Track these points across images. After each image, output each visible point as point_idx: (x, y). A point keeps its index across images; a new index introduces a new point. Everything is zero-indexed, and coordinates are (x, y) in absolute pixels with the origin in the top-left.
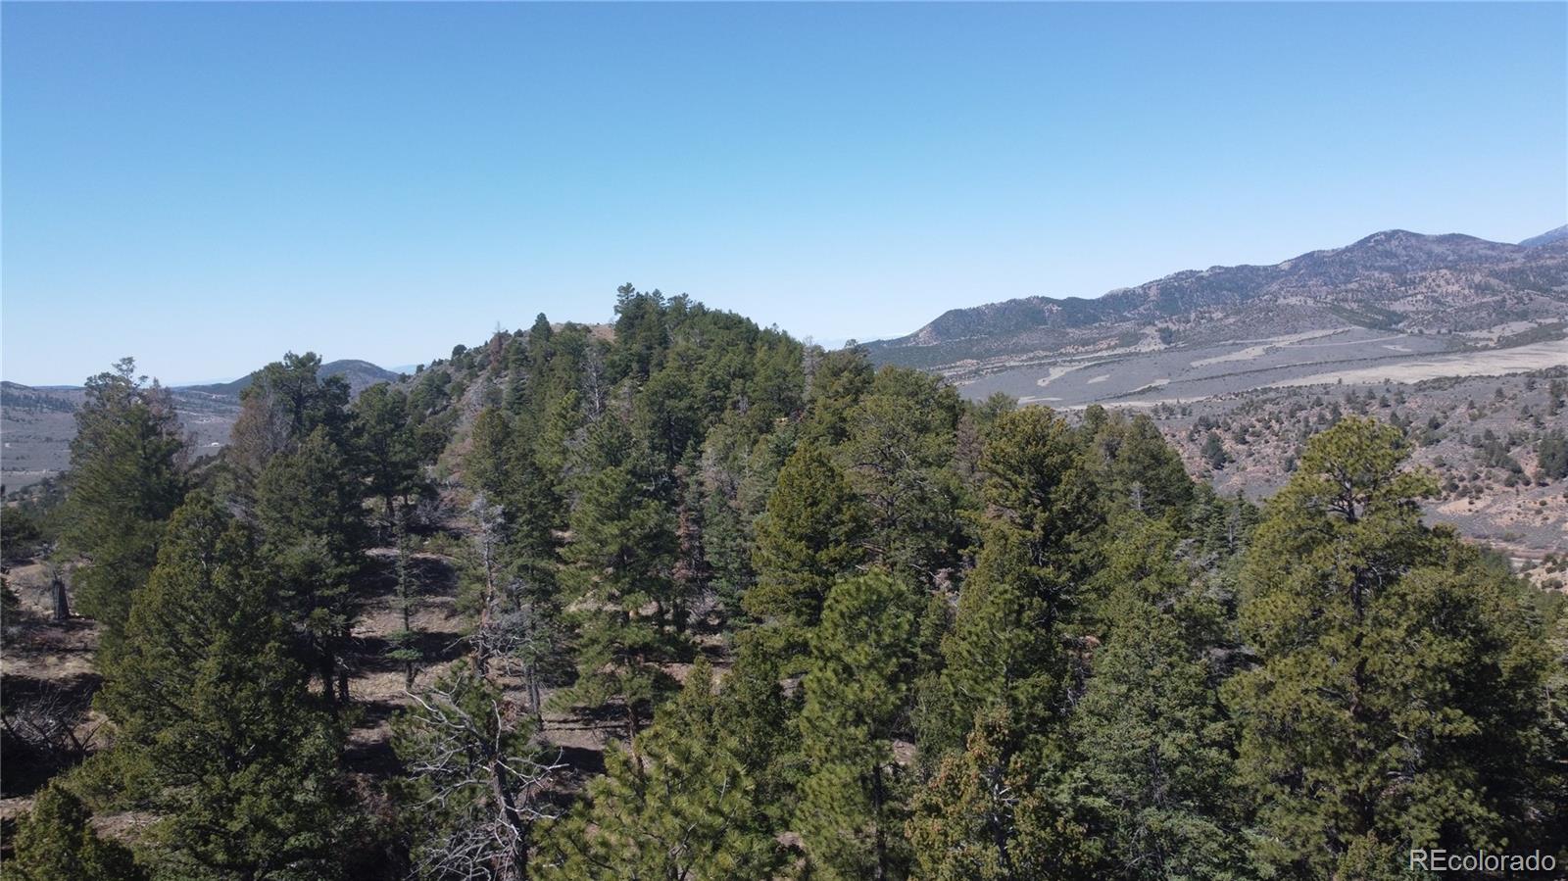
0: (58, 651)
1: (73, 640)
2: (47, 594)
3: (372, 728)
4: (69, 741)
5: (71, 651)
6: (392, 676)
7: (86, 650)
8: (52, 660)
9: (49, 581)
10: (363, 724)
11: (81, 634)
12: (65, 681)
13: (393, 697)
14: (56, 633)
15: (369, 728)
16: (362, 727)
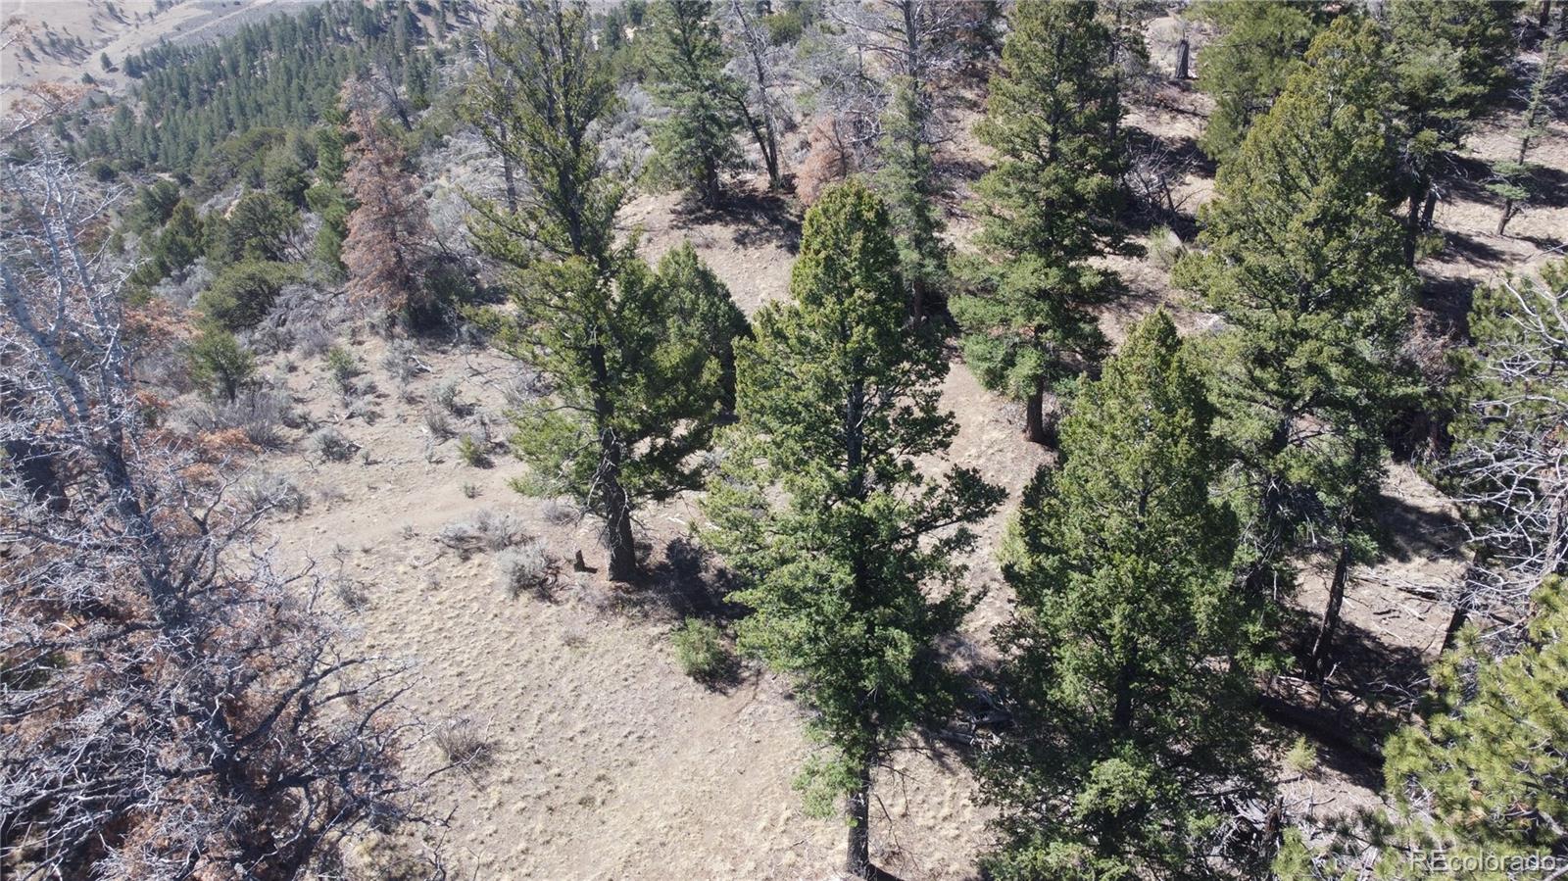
0: (1173, 110)
1: (1186, 101)
2: (1173, 50)
3: (1447, 262)
4: (1165, 200)
5: (1182, 112)
6: (1486, 209)
7: (1195, 114)
8: (1166, 117)
9: (1179, 38)
10: (1438, 255)
11: (1194, 96)
12: (1172, 141)
13: (1479, 234)
14: (1174, 92)
15: (1444, 261)
16: (1437, 259)
